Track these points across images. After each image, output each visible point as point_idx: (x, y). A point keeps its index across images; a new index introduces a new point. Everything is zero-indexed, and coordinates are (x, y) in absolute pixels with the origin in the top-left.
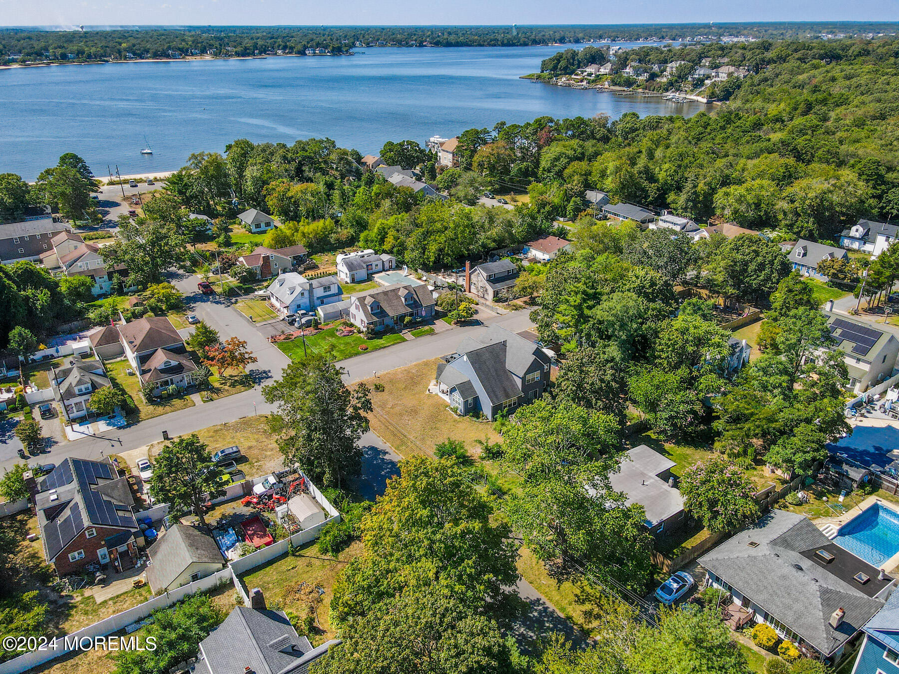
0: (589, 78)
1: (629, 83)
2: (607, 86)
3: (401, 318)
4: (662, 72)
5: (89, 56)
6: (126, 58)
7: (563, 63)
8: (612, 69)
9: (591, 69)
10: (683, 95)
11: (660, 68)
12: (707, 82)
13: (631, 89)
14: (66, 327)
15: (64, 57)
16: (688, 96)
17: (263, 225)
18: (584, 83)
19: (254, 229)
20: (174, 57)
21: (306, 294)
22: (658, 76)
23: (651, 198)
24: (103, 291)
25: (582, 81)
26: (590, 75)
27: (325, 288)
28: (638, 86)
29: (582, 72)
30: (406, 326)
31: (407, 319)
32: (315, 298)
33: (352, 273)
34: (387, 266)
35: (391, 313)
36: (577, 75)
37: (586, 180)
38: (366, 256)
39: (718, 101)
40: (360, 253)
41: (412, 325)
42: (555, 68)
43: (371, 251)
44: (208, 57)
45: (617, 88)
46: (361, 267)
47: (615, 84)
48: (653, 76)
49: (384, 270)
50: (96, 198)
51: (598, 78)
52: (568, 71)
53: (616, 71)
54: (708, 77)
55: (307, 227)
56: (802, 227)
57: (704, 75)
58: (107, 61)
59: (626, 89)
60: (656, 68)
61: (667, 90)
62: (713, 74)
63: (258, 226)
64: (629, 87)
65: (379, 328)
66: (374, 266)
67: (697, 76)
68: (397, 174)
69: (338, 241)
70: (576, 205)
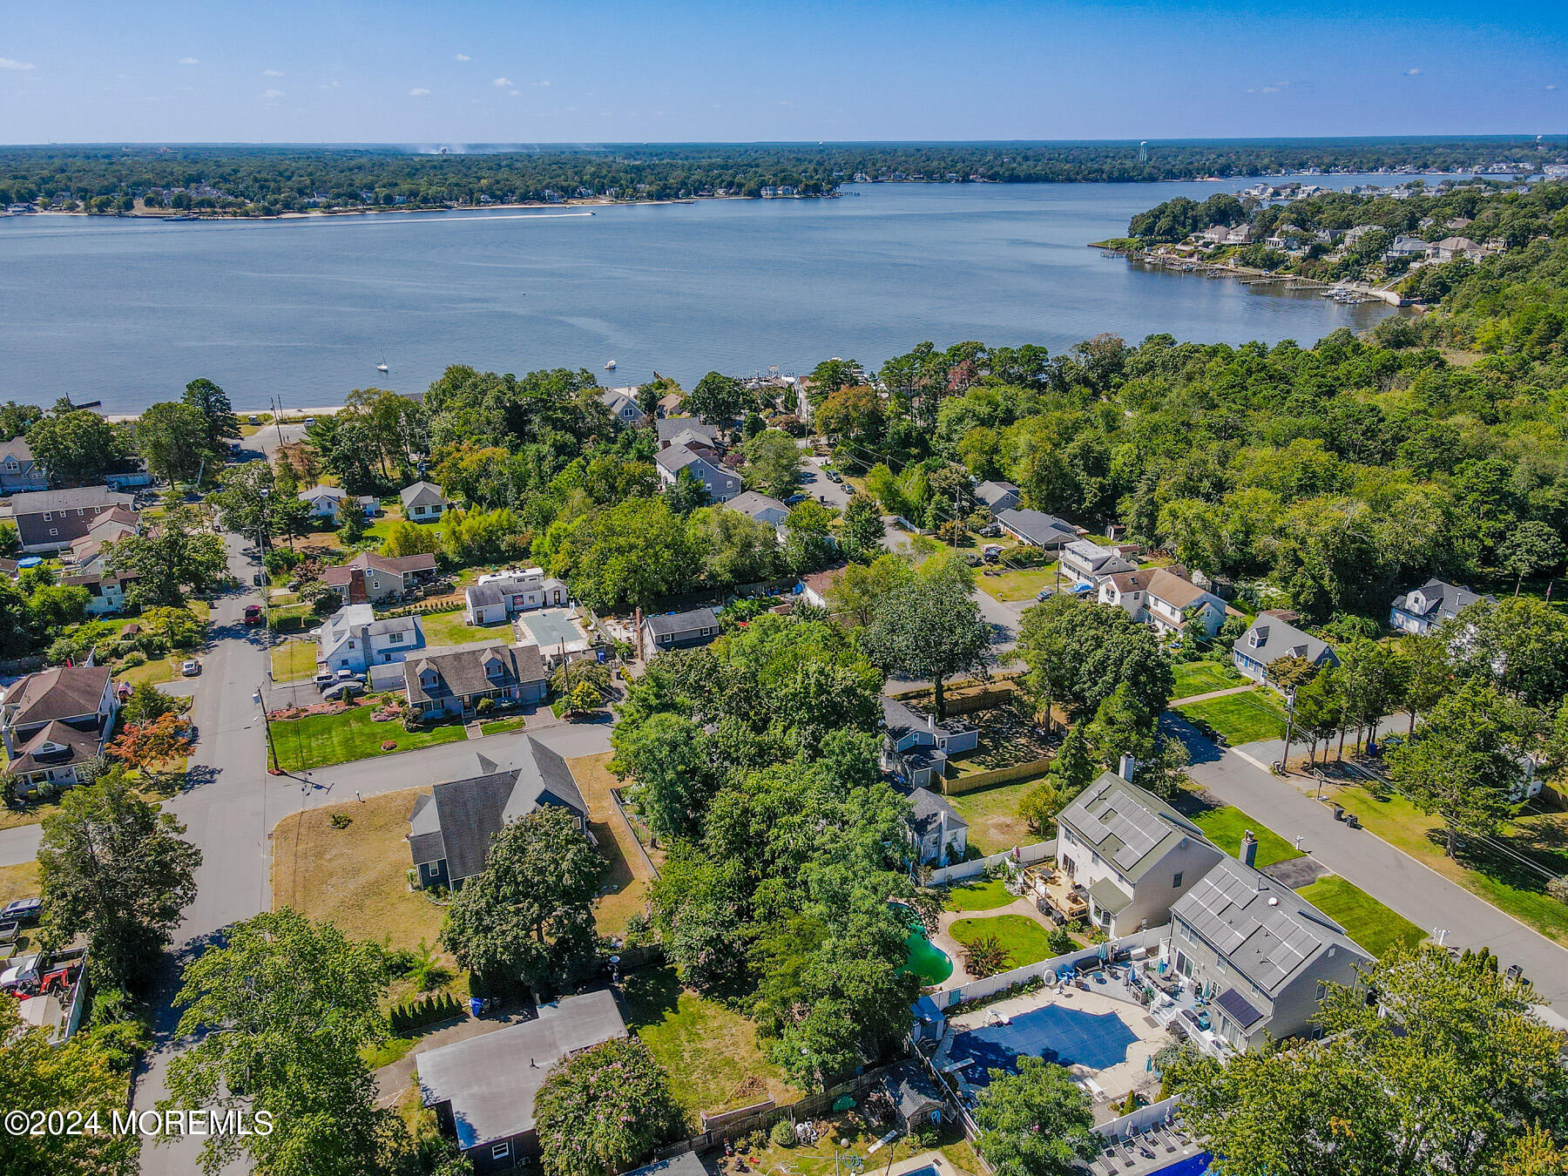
0: (1205, 250)
1: (1272, 263)
2: (1231, 266)
3: (476, 699)
4: (1336, 244)
5: (425, 200)
6: (479, 202)
7: (1163, 223)
8: (1249, 236)
9: (1213, 235)
10: (1364, 289)
11: (1333, 235)
12: (1415, 265)
13: (1273, 274)
15: (389, 200)
16: (1374, 292)
17: (428, 509)
18: (1194, 260)
19: (413, 516)
20: (551, 200)
21: (359, 644)
22: (1326, 251)
23: (1087, 504)
24: (111, 608)
25: (1191, 255)
26: (1206, 245)
27: (393, 637)
28: (1287, 268)
29: (1197, 240)
30: (481, 714)
31: (483, 702)
32: (375, 652)
33: (479, 608)
34: (551, 600)
35: (457, 690)
36: (1186, 244)
37: (990, 462)
38: (527, 580)
39: (1422, 303)
40: (519, 574)
41: (492, 712)
42: (1149, 230)
43: (539, 571)
44: (604, 201)
45: (1250, 271)
46: (496, 600)
47: (1247, 264)
48: (1318, 251)
49: (545, 605)
50: (236, 446)
51: (1221, 250)
52: (1172, 236)
53: (1258, 238)
54: (1419, 256)
55: (478, 518)
56: (1302, 586)
57: (1410, 252)
58: (450, 208)
59: (1263, 273)
60: (1324, 236)
61: (1337, 278)
62: (1429, 251)
63: (420, 510)
64: (1270, 269)
65: (436, 713)
66: (526, 599)
67: (1396, 255)
68: (687, 431)
69: (513, 547)
70: (937, 509)
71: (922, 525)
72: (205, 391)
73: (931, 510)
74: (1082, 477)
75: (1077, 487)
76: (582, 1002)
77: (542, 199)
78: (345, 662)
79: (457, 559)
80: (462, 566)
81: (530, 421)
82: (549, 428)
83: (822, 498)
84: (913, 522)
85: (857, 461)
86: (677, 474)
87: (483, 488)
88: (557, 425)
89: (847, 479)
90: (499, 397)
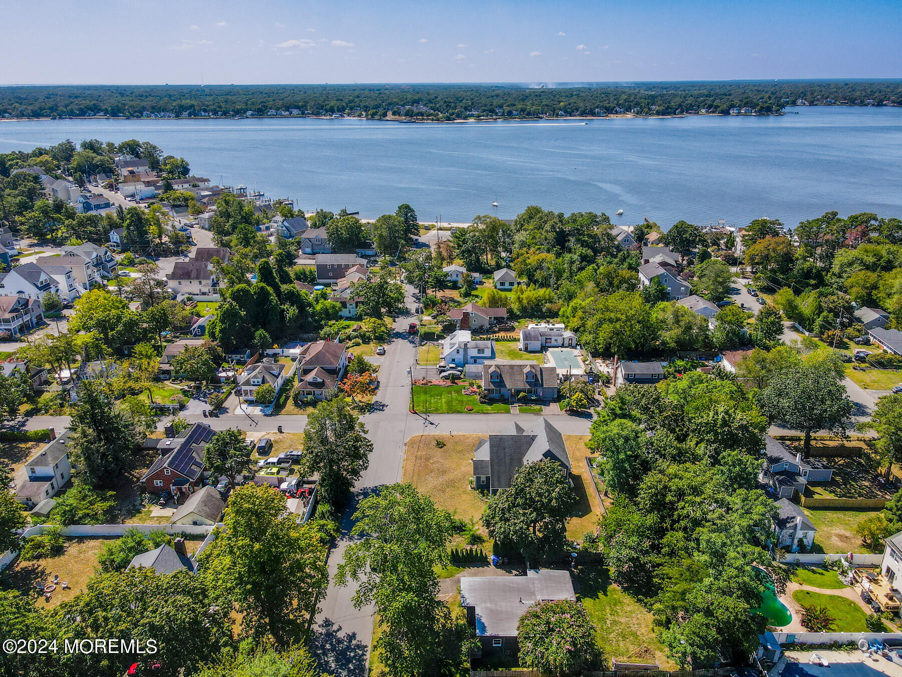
3: (518, 392)
5: (529, 114)
6: (557, 115)
14: (305, 336)
15: (510, 113)
17: (507, 284)
19: (499, 286)
21: (461, 352)
24: (350, 315)
27: (479, 350)
30: (519, 401)
31: (522, 394)
32: (469, 357)
33: (527, 342)
34: (566, 343)
35: (509, 385)
37: (869, 294)
38: (555, 330)
40: (551, 326)
41: (526, 401)
43: (562, 326)
44: (629, 116)
46: (536, 339)
49: (563, 346)
50: (416, 240)
55: (533, 292)
58: (542, 118)
63: (502, 284)
65: (495, 395)
66: (553, 340)
68: (661, 255)
69: (549, 310)
70: (824, 321)
71: (810, 330)
72: (406, 211)
73: (819, 321)
76: (552, 574)
77: (594, 114)
78: (453, 360)
79: (518, 313)
80: (520, 317)
81: (569, 240)
82: (579, 246)
83: (742, 305)
84: (804, 327)
85: (770, 284)
86: (651, 280)
87: (538, 275)
88: (584, 244)
89: (761, 295)
90: (553, 226)
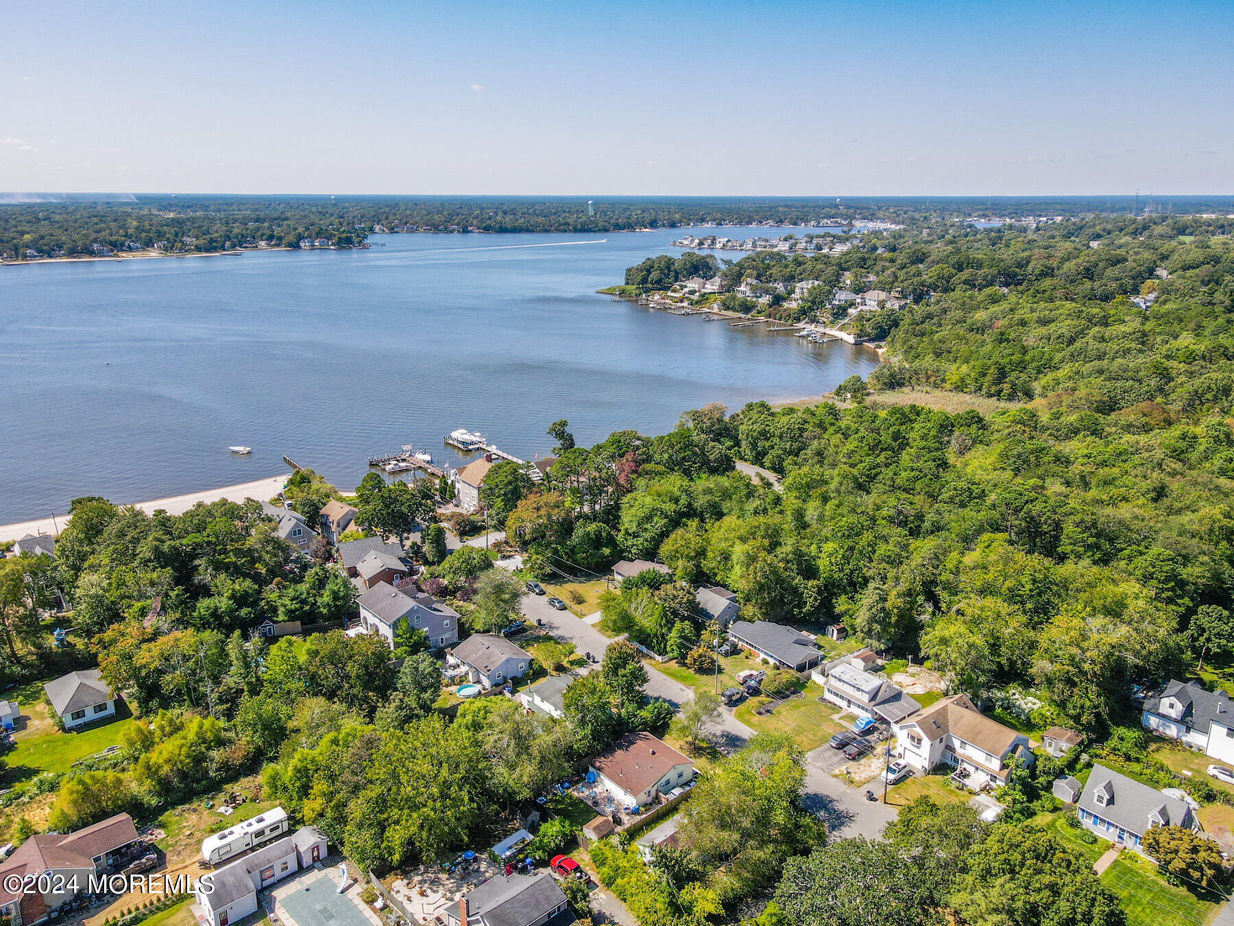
0: (692, 297)
1: (747, 308)
2: (716, 310)
4: (789, 294)
7: (655, 275)
8: (721, 286)
9: (693, 284)
10: (821, 329)
11: (786, 288)
12: (851, 311)
13: (749, 316)
16: (828, 331)
17: (90, 712)
18: (685, 304)
19: (70, 723)
20: (101, 254)
22: (784, 299)
23: (808, 607)
25: (681, 301)
26: (692, 292)
28: (759, 312)
29: (682, 287)
34: (308, 860)
36: (674, 291)
37: (698, 566)
38: (267, 832)
39: (869, 341)
42: (644, 281)
43: (280, 813)
44: (153, 254)
45: (730, 314)
46: (242, 889)
47: (728, 308)
48: (778, 300)
49: (301, 871)
51: (704, 298)
52: (662, 286)
53: (728, 288)
54: (852, 304)
56: (1082, 707)
57: (846, 302)
59: (743, 316)
60: (780, 288)
61: (799, 320)
62: (858, 301)
63: (77, 712)
64: (747, 313)
66: (278, 866)
67: (837, 303)
68: (372, 552)
69: (225, 766)
71: (662, 652)
74: (798, 580)
75: (795, 591)
77: (92, 253)
79: (154, 802)
81: (196, 568)
82: (223, 576)
83: (540, 621)
84: (652, 649)
86: (395, 626)
87: (169, 682)
90: (157, 548)
